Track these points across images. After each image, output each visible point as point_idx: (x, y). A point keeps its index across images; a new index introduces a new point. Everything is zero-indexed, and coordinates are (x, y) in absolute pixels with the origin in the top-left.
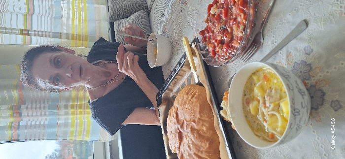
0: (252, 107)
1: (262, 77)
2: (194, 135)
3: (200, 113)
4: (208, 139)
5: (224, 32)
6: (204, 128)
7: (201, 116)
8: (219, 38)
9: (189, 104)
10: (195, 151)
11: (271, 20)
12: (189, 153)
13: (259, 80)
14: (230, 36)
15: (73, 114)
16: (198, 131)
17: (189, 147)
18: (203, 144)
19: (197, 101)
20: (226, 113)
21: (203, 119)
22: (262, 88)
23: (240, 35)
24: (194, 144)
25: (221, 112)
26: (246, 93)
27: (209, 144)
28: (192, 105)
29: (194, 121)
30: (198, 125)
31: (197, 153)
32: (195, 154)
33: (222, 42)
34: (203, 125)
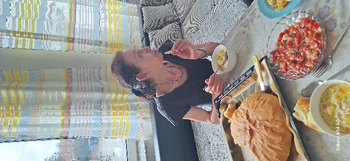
0: (329, 110)
1: (338, 90)
2: (267, 131)
3: (273, 114)
4: (281, 135)
5: (297, 55)
6: (277, 126)
7: (274, 117)
8: (292, 59)
9: (261, 107)
10: (268, 143)
11: (339, 49)
12: (262, 145)
13: (335, 92)
14: (303, 58)
15: (114, 114)
16: (271, 129)
17: (262, 140)
18: (276, 138)
19: (270, 106)
20: (298, 115)
21: (276, 119)
22: (338, 97)
23: (314, 58)
24: (267, 138)
25: (294, 114)
26: (323, 100)
27: (282, 138)
28: (265, 108)
29: (268, 121)
30: (271, 123)
31: (270, 145)
32: (268, 146)
33: (295, 62)
34: (276, 124)
